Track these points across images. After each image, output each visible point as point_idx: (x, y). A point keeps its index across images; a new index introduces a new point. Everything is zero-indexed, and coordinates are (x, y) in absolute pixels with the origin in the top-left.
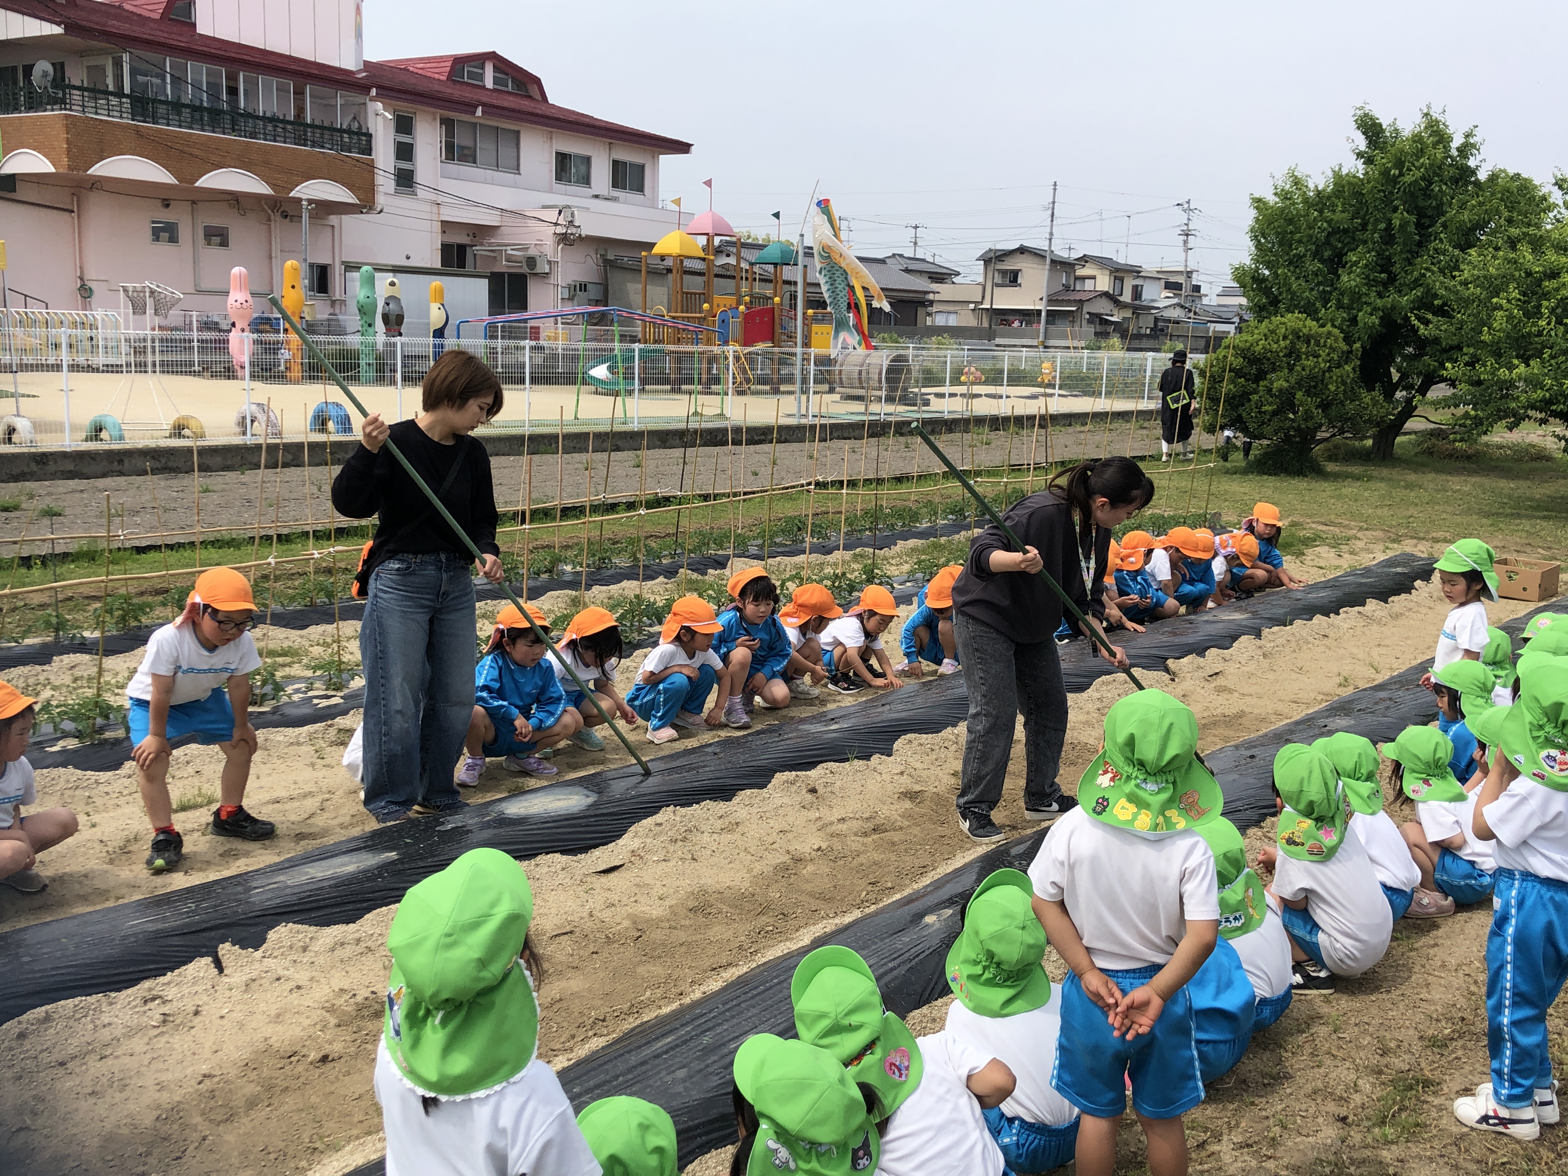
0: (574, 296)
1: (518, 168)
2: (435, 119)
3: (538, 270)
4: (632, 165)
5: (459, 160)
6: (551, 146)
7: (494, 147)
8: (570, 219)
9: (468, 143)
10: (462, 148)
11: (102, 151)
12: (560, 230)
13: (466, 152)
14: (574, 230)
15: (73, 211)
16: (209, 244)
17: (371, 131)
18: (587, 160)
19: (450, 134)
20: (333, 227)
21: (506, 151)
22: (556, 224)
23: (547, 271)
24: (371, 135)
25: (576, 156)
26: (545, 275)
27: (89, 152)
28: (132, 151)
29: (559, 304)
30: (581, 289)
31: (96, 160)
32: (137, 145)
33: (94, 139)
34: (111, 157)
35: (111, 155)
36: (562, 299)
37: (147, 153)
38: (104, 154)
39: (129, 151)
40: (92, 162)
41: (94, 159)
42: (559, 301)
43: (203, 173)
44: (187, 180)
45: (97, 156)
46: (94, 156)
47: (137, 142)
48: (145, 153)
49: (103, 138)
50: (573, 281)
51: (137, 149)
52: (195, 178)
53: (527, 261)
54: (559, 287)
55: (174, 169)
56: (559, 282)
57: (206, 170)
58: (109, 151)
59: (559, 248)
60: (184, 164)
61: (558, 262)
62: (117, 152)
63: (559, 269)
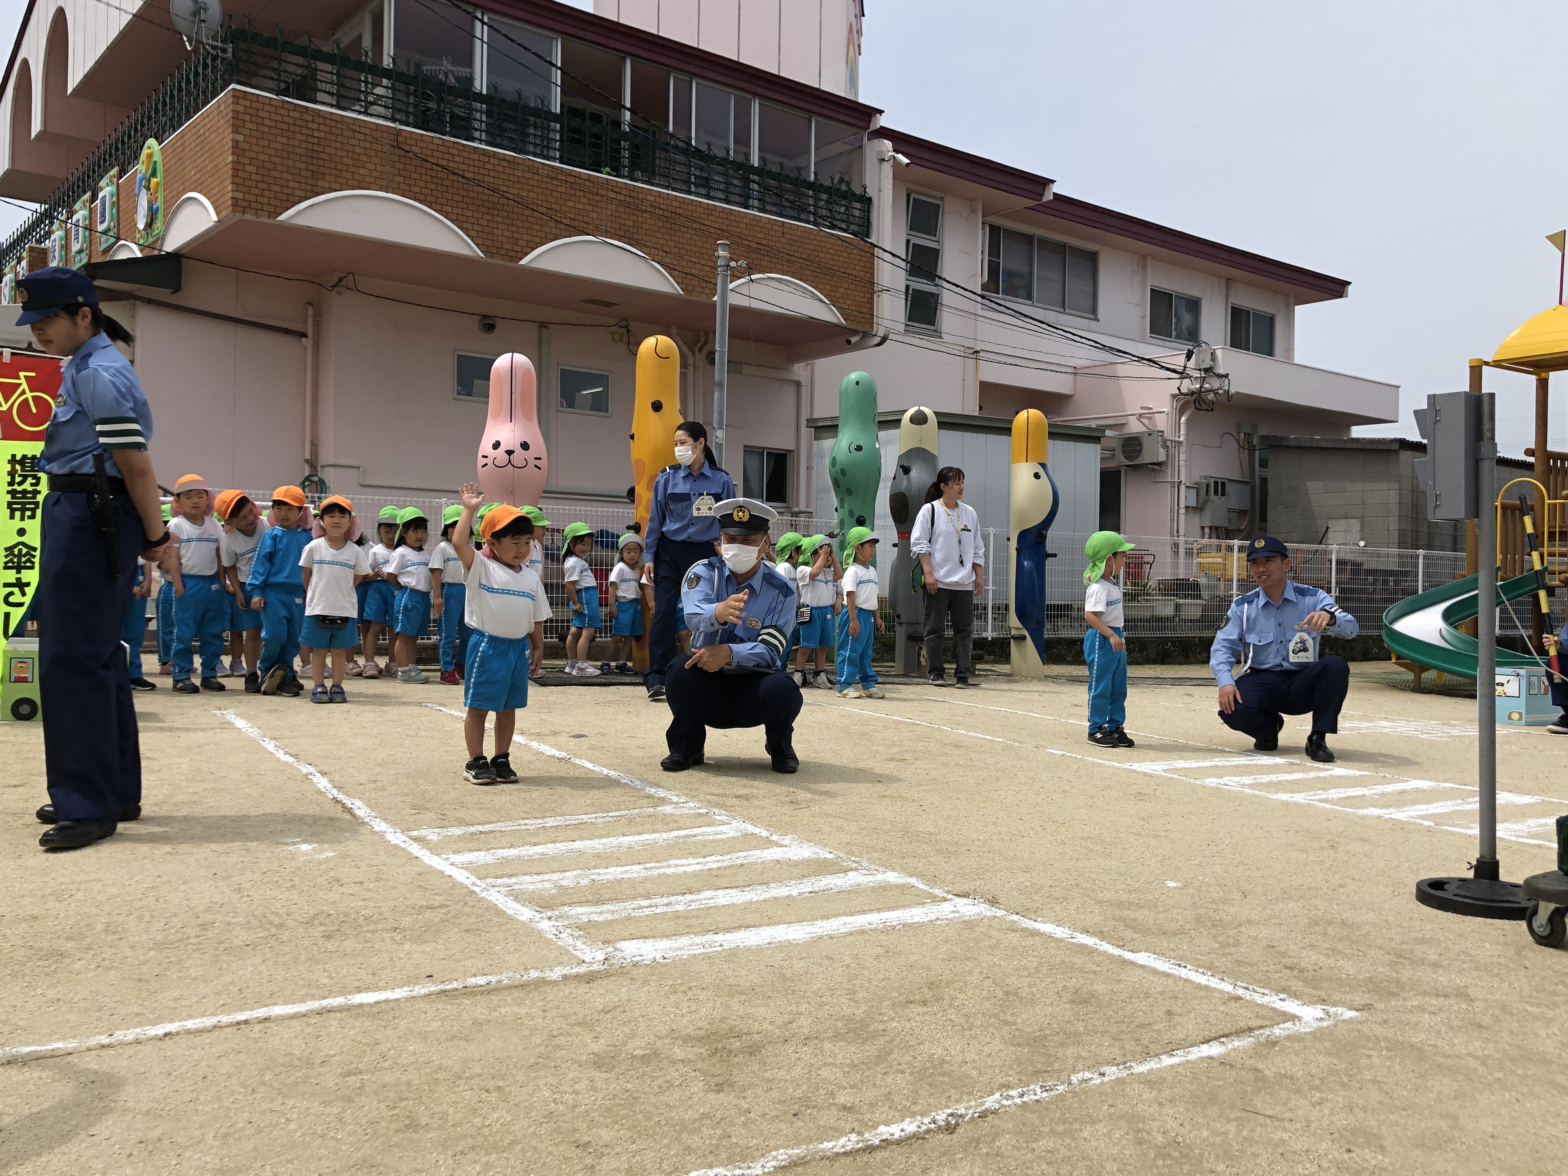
0: (1205, 502)
1: (1094, 310)
2: (974, 211)
3: (1147, 457)
4: (1259, 316)
5: (1007, 292)
6: (1143, 280)
7: (1058, 276)
8: (1207, 364)
9: (1018, 266)
10: (1010, 275)
12: (1187, 386)
13: (1017, 282)
14: (1215, 383)
15: (304, 335)
16: (571, 403)
17: (870, 192)
18: (1194, 305)
19: (994, 250)
20: (798, 384)
21: (1076, 285)
22: (1183, 374)
23: (1162, 458)
24: (869, 200)
25: (1180, 297)
26: (1156, 467)
27: (285, 176)
28: (384, 183)
29: (1182, 517)
30: (1216, 493)
31: (302, 194)
32: (396, 172)
33: (297, 151)
34: (336, 190)
35: (337, 186)
36: (1187, 508)
37: (418, 190)
38: (321, 183)
39: (379, 182)
40: (291, 198)
41: (297, 192)
42: (1182, 511)
43: (538, 240)
44: (503, 252)
45: (303, 186)
46: (296, 185)
47: (398, 165)
48: (414, 189)
49: (321, 149)
50: (1205, 477)
51: (397, 179)
52: (519, 249)
53: (1124, 446)
54: (1182, 487)
55: (476, 227)
56: (1183, 478)
57: (543, 235)
58: (333, 179)
59: (1183, 419)
60: (500, 220)
61: (1180, 443)
62: (350, 182)
63: (1182, 457)
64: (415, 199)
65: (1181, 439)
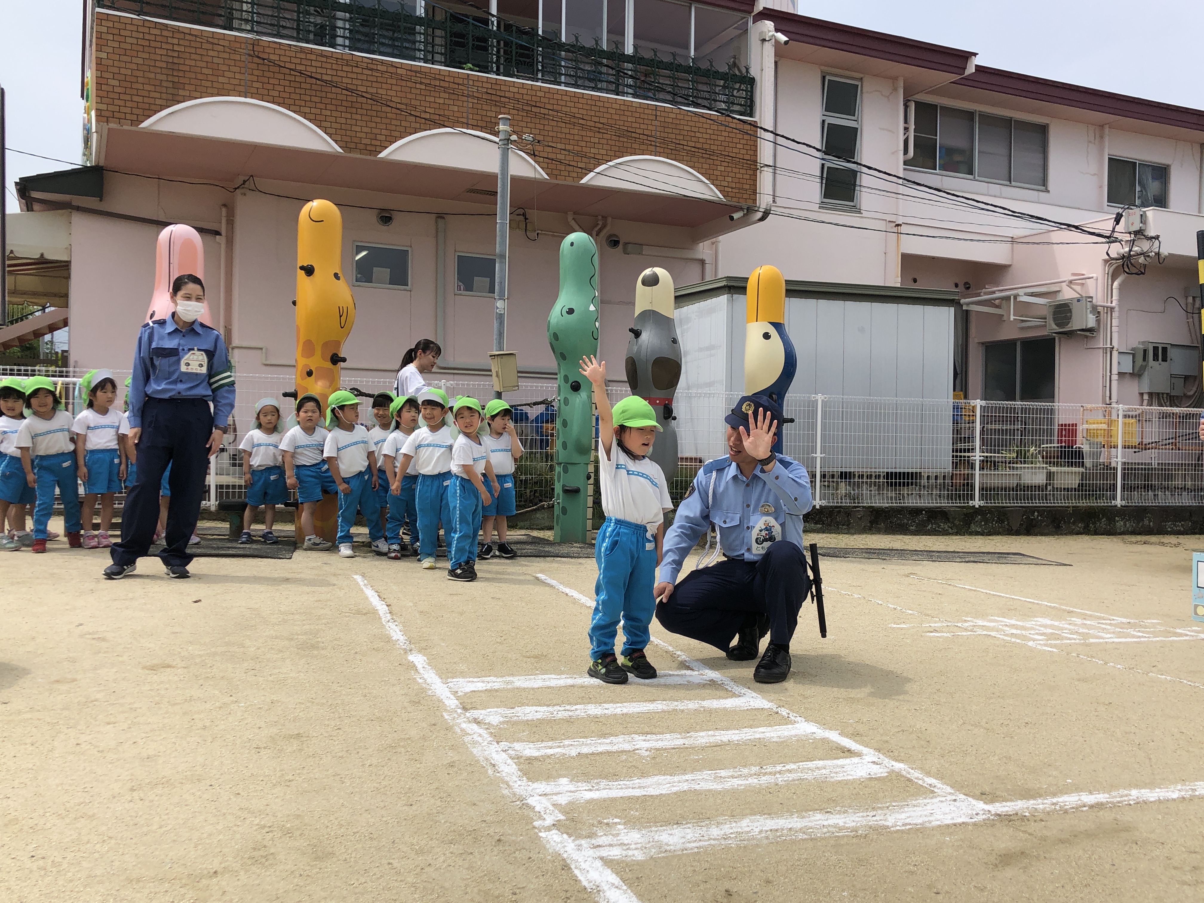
0: (1143, 368)
1: (1044, 182)
2: (895, 89)
3: (1076, 324)
5: (944, 168)
6: (1101, 149)
7: (1004, 151)
8: (1137, 227)
9: (958, 142)
10: (949, 151)
11: (177, 85)
12: (1116, 250)
13: (957, 158)
14: (1145, 246)
15: (218, 233)
16: (469, 287)
17: (753, 72)
18: (1163, 172)
21: (1024, 157)
22: (1110, 239)
23: (1093, 324)
24: (753, 79)
25: (1144, 165)
26: (1088, 334)
27: (147, 87)
28: (242, 89)
29: (1115, 384)
30: (1156, 358)
31: (163, 103)
32: (255, 79)
33: (158, 64)
34: (196, 98)
35: (198, 94)
36: (1120, 374)
37: (276, 94)
38: (181, 92)
39: (237, 88)
40: (153, 107)
41: (158, 102)
42: (1115, 377)
43: (397, 134)
44: (362, 147)
45: (164, 96)
46: (158, 95)
47: (256, 72)
48: (272, 93)
49: (182, 61)
50: (1143, 343)
51: (256, 85)
52: (378, 143)
53: (1055, 313)
54: (1115, 353)
55: (334, 125)
56: (1115, 344)
57: (403, 129)
58: (193, 88)
59: (1116, 284)
60: (358, 117)
61: (1112, 309)
62: (210, 90)
63: (1115, 322)
64: (273, 102)
65: (1114, 304)
